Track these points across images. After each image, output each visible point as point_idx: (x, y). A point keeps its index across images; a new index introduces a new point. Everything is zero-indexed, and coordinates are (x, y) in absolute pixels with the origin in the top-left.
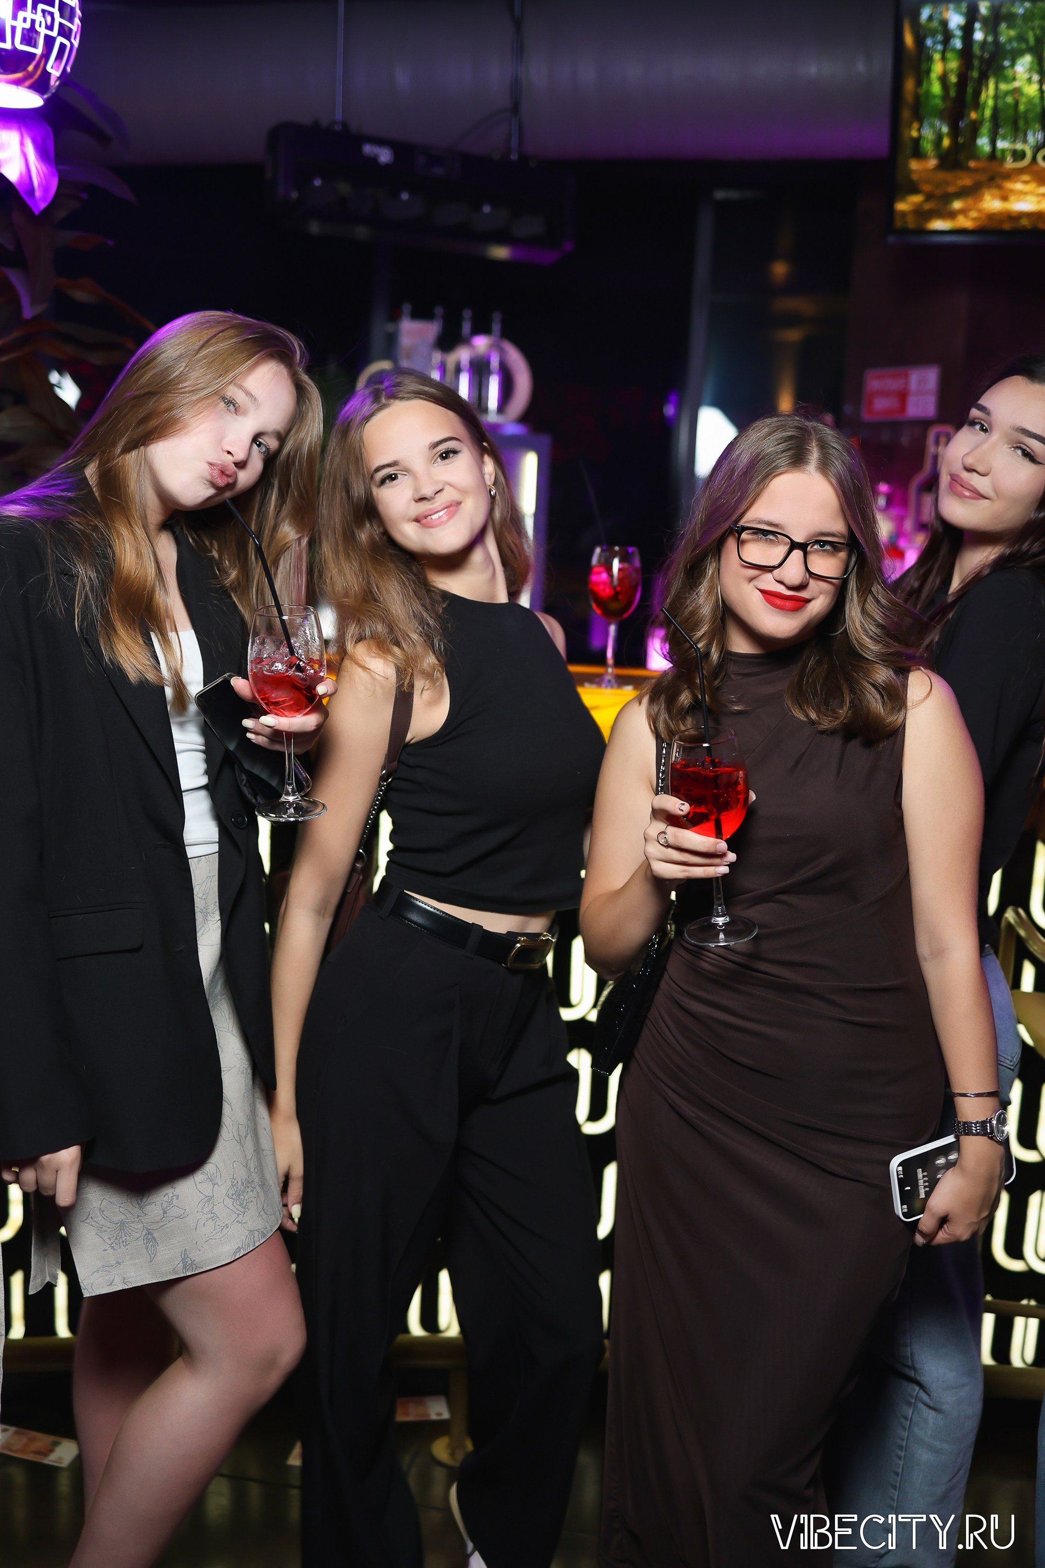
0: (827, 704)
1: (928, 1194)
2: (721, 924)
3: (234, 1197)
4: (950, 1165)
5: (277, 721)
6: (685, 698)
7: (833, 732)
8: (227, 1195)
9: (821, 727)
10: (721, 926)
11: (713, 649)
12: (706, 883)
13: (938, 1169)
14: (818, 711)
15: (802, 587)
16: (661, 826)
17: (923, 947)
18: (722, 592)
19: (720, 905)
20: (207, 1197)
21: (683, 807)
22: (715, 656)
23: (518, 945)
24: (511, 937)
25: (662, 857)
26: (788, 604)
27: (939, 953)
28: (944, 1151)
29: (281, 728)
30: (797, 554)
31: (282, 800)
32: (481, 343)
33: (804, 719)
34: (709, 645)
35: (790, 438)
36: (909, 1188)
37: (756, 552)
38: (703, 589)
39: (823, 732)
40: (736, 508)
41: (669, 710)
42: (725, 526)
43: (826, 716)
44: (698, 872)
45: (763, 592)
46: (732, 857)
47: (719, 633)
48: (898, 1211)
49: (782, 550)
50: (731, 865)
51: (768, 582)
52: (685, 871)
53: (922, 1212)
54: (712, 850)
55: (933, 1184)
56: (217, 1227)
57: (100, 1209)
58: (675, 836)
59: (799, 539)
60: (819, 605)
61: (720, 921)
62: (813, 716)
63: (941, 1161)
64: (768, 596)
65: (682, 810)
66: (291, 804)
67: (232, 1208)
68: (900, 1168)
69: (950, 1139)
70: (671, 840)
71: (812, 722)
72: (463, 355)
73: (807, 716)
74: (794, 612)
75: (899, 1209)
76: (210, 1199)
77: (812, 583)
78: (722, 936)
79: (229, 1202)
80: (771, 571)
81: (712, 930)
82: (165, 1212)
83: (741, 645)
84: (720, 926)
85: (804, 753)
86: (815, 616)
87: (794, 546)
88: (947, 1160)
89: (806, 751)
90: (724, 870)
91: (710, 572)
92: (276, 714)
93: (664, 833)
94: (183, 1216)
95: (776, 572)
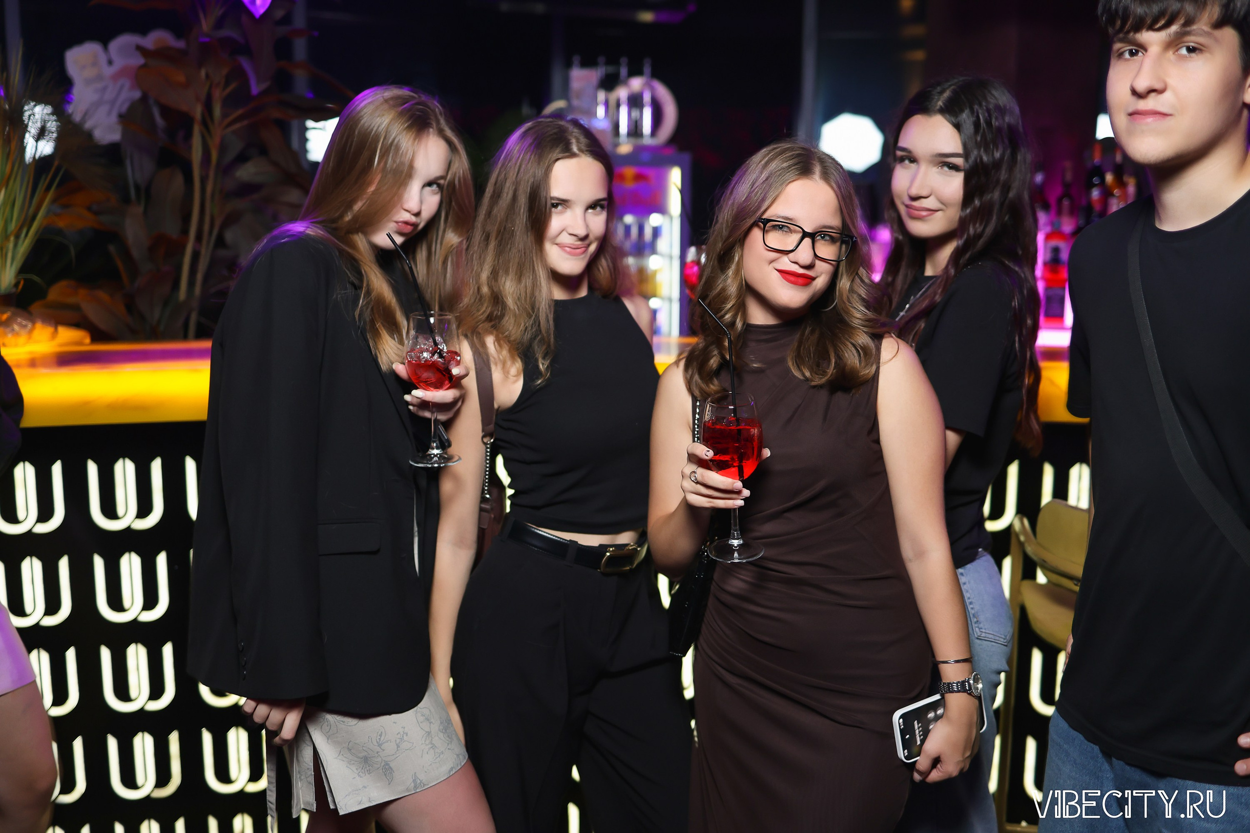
0: (818, 365)
1: (923, 741)
2: (736, 545)
3: (444, 731)
4: (937, 718)
5: (424, 394)
6: (714, 362)
7: (820, 387)
8: (439, 730)
9: (813, 383)
10: (737, 547)
11: (738, 320)
12: (726, 512)
13: (930, 721)
14: (811, 371)
15: (810, 267)
16: (693, 467)
17: (907, 549)
18: (745, 276)
19: (736, 531)
20: (427, 732)
21: (708, 454)
22: (739, 324)
23: (608, 554)
24: (603, 548)
25: (693, 490)
26: (800, 280)
27: (921, 554)
28: (933, 706)
29: (427, 399)
30: (807, 241)
31: (429, 453)
32: (636, 83)
33: (801, 377)
34: (735, 317)
35: (799, 155)
36: (908, 736)
37: (775, 239)
38: (730, 272)
39: (814, 387)
40: (759, 207)
41: (700, 374)
42: (751, 221)
43: (817, 374)
44: (721, 504)
45: (780, 271)
46: (746, 493)
47: (741, 308)
48: (900, 754)
49: (797, 237)
50: (746, 500)
51: (785, 263)
52: (710, 502)
53: (919, 755)
54: (729, 487)
55: (926, 733)
56: (436, 754)
57: (348, 748)
58: (702, 476)
59: (808, 230)
60: (820, 283)
61: (735, 542)
62: (808, 374)
63: (931, 715)
64: (785, 275)
65: (707, 456)
66: (435, 456)
67: (444, 739)
68: (901, 720)
69: (937, 697)
70: (699, 479)
71: (807, 379)
72: (622, 93)
73: (803, 375)
74: (804, 287)
75: (901, 753)
76: (429, 733)
77: (818, 262)
78: (736, 555)
79: (441, 735)
80: (787, 254)
81: (730, 550)
82: (398, 746)
83: (759, 317)
84: (735, 547)
85: (800, 406)
86: (818, 291)
87: (805, 235)
88: (936, 713)
89: (802, 403)
90: (741, 503)
91: (737, 259)
92: (424, 389)
93: (694, 472)
94: (412, 748)
95: (791, 255)
